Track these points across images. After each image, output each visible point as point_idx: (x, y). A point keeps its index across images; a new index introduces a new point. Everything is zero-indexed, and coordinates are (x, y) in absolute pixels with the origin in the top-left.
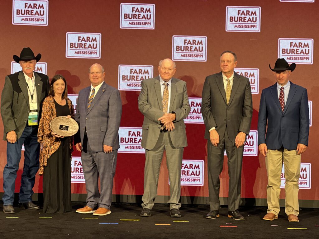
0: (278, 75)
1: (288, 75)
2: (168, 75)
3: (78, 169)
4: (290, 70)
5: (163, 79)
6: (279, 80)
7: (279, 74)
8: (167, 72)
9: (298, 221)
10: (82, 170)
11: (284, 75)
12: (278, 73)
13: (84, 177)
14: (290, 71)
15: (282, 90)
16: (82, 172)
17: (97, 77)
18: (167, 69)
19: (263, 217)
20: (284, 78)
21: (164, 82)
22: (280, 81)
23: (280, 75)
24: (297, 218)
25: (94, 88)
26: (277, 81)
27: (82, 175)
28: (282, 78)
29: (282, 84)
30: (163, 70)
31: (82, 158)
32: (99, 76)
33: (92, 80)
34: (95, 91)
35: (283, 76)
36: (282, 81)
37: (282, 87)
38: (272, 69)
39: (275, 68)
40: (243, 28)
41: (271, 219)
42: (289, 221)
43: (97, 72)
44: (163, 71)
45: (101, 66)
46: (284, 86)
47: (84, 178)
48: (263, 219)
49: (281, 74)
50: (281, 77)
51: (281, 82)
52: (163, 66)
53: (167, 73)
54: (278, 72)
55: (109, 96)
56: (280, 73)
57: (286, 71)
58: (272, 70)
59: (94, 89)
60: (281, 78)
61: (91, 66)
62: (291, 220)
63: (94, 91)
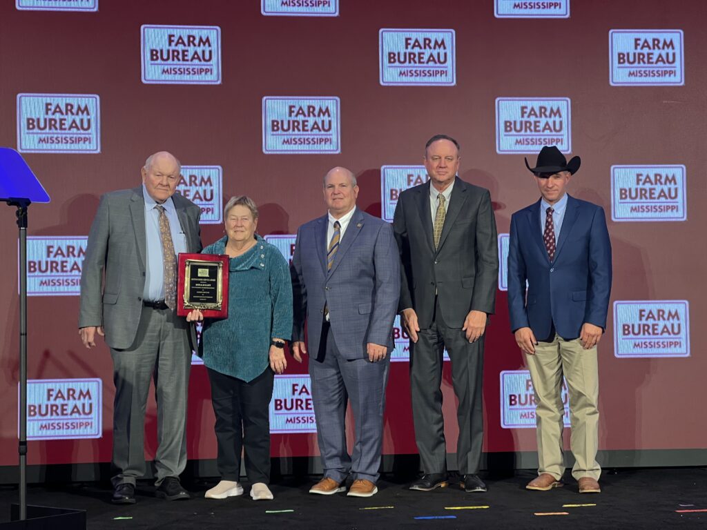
0: (543, 181)
1: (565, 181)
2: (167, 190)
3: (302, 401)
4: (569, 170)
5: (153, 197)
6: (545, 193)
7: (545, 179)
8: (165, 183)
9: (599, 491)
10: (310, 404)
11: (557, 183)
12: (544, 177)
13: (314, 419)
14: (568, 174)
15: (550, 213)
16: (311, 409)
17: (341, 196)
18: (165, 177)
19: (527, 485)
20: (556, 188)
21: (156, 204)
22: (549, 194)
23: (547, 183)
24: (597, 485)
25: (336, 220)
26: (543, 194)
27: (309, 416)
28: (553, 187)
29: (551, 201)
30: (157, 177)
31: (312, 377)
32: (344, 193)
33: (330, 202)
34: (340, 226)
35: (555, 185)
36: (552, 194)
37: (549, 206)
38: (531, 167)
39: (537, 166)
40: (648, 77)
41: (543, 487)
42: (580, 491)
43: (342, 185)
44: (157, 180)
45: (349, 172)
46: (554, 207)
47: (315, 421)
48: (528, 487)
49: (551, 178)
50: (550, 186)
51: (550, 197)
52: (155, 169)
53: (164, 186)
54: (545, 175)
55: (375, 236)
56: (548, 178)
57: (561, 173)
58: (531, 170)
59: (337, 222)
60: (550, 188)
61: (329, 173)
62: (583, 489)
63: (338, 226)
